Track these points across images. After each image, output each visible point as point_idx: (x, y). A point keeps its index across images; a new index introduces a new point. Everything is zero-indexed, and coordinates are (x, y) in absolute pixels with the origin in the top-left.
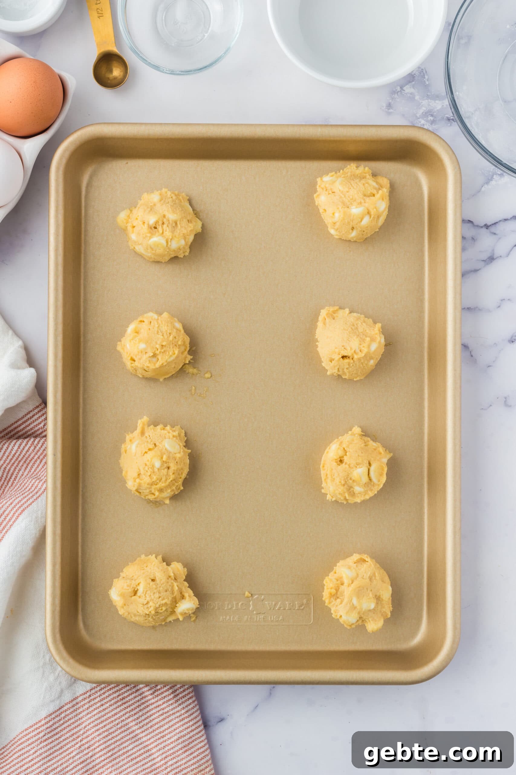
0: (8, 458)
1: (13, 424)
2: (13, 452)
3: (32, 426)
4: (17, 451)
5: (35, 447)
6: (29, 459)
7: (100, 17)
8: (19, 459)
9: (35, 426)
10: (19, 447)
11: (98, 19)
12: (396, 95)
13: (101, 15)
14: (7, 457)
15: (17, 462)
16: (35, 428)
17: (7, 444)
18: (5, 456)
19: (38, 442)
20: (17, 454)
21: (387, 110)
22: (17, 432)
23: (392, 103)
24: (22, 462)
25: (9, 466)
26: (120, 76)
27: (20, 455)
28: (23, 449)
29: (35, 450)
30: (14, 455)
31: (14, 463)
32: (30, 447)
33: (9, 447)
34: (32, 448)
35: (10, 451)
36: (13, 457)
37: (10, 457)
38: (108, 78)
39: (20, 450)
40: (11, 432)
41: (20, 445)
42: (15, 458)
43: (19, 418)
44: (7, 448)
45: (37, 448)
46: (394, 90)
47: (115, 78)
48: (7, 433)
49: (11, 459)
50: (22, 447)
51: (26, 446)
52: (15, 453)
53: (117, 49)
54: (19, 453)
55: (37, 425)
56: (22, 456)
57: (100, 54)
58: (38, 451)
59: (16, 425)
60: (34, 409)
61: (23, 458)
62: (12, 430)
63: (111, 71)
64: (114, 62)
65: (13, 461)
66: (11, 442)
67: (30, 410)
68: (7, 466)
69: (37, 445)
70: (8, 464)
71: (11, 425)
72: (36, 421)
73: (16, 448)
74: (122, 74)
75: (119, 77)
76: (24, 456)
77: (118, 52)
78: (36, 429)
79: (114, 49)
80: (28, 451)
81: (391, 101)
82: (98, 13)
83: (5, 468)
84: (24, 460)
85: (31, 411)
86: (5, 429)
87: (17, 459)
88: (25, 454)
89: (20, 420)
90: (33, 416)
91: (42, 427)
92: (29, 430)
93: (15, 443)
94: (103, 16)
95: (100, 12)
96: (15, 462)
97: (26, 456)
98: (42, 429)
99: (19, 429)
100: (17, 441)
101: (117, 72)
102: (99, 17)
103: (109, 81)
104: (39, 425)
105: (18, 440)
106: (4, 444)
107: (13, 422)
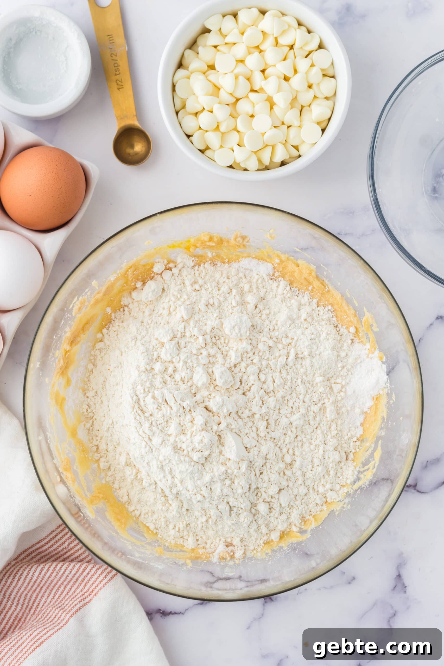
0: (28, 585)
1: (33, 545)
2: (34, 578)
3: (55, 547)
4: (38, 577)
5: (58, 573)
6: (52, 585)
7: (120, 89)
8: (41, 585)
9: (58, 546)
10: (40, 574)
11: (118, 90)
12: (441, 178)
13: (122, 87)
14: (29, 583)
15: (39, 588)
16: (58, 548)
17: (28, 569)
18: (25, 583)
19: (61, 568)
20: (39, 581)
21: (432, 194)
22: (39, 553)
23: (437, 187)
24: (45, 588)
25: (31, 593)
26: (141, 151)
27: (41, 581)
28: (45, 575)
29: (57, 576)
30: (35, 582)
31: (35, 590)
32: (52, 573)
33: (29, 573)
34: (54, 574)
35: (31, 577)
36: (34, 584)
37: (31, 584)
38: (129, 154)
39: (41, 576)
40: (31, 553)
41: (42, 570)
42: (36, 585)
43: (41, 539)
44: (28, 574)
45: (60, 574)
46: (439, 173)
47: (136, 154)
48: (27, 555)
49: (33, 586)
50: (43, 573)
51: (47, 572)
52: (37, 580)
53: (139, 123)
54: (40, 579)
55: (60, 546)
56: (44, 582)
57: (121, 128)
58: (61, 577)
59: (38, 546)
60: (57, 529)
61: (45, 584)
62: (34, 551)
63: (132, 147)
64: (136, 137)
65: (34, 588)
66: (32, 567)
67: (52, 530)
68: (28, 592)
69: (59, 572)
70: (30, 590)
71: (32, 546)
72: (59, 541)
73: (37, 574)
74: (144, 149)
75: (141, 153)
76: (46, 582)
77: (140, 127)
78: (60, 549)
79: (136, 123)
80: (50, 577)
81: (435, 185)
82: (117, 85)
83: (26, 595)
84: (46, 586)
85: (54, 531)
86: (26, 551)
87: (39, 585)
88: (47, 580)
89: (42, 541)
90: (56, 536)
91: (66, 547)
92: (52, 551)
93: (36, 569)
94: (123, 88)
95: (120, 83)
96: (36, 588)
97: (49, 582)
98: (66, 549)
99: (41, 550)
100: (38, 567)
101: (139, 148)
102: (118, 89)
103: (130, 157)
104: (62, 545)
105: (40, 565)
106: (24, 570)
107: (34, 543)
